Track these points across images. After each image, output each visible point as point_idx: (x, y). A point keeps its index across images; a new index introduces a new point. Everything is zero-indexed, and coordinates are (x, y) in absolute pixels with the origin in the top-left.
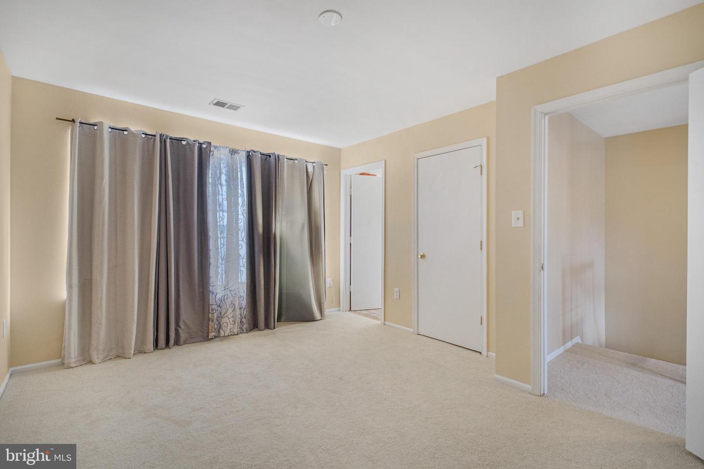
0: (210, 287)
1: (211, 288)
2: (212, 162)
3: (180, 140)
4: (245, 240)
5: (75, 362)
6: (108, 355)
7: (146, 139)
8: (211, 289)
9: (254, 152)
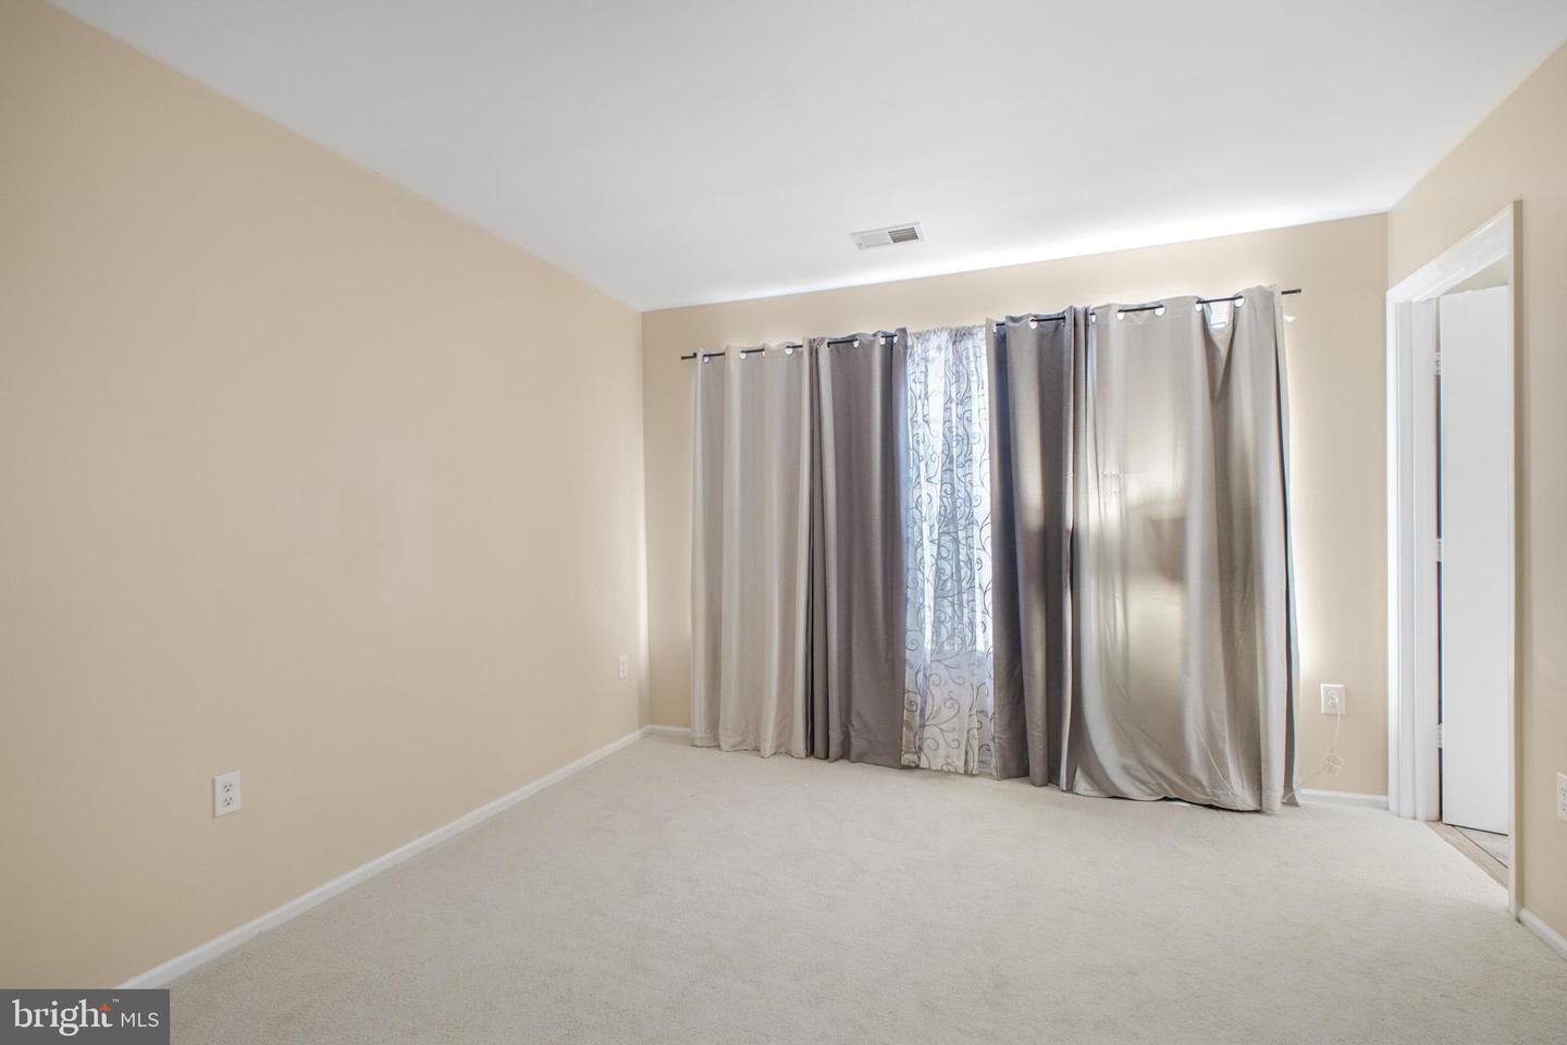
0: (907, 651)
1: (908, 654)
2: (913, 371)
3: (850, 340)
4: (989, 549)
5: (703, 738)
6: (744, 741)
7: (795, 355)
8: (907, 656)
9: (1014, 320)
